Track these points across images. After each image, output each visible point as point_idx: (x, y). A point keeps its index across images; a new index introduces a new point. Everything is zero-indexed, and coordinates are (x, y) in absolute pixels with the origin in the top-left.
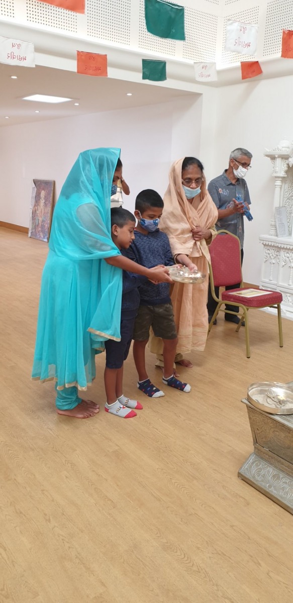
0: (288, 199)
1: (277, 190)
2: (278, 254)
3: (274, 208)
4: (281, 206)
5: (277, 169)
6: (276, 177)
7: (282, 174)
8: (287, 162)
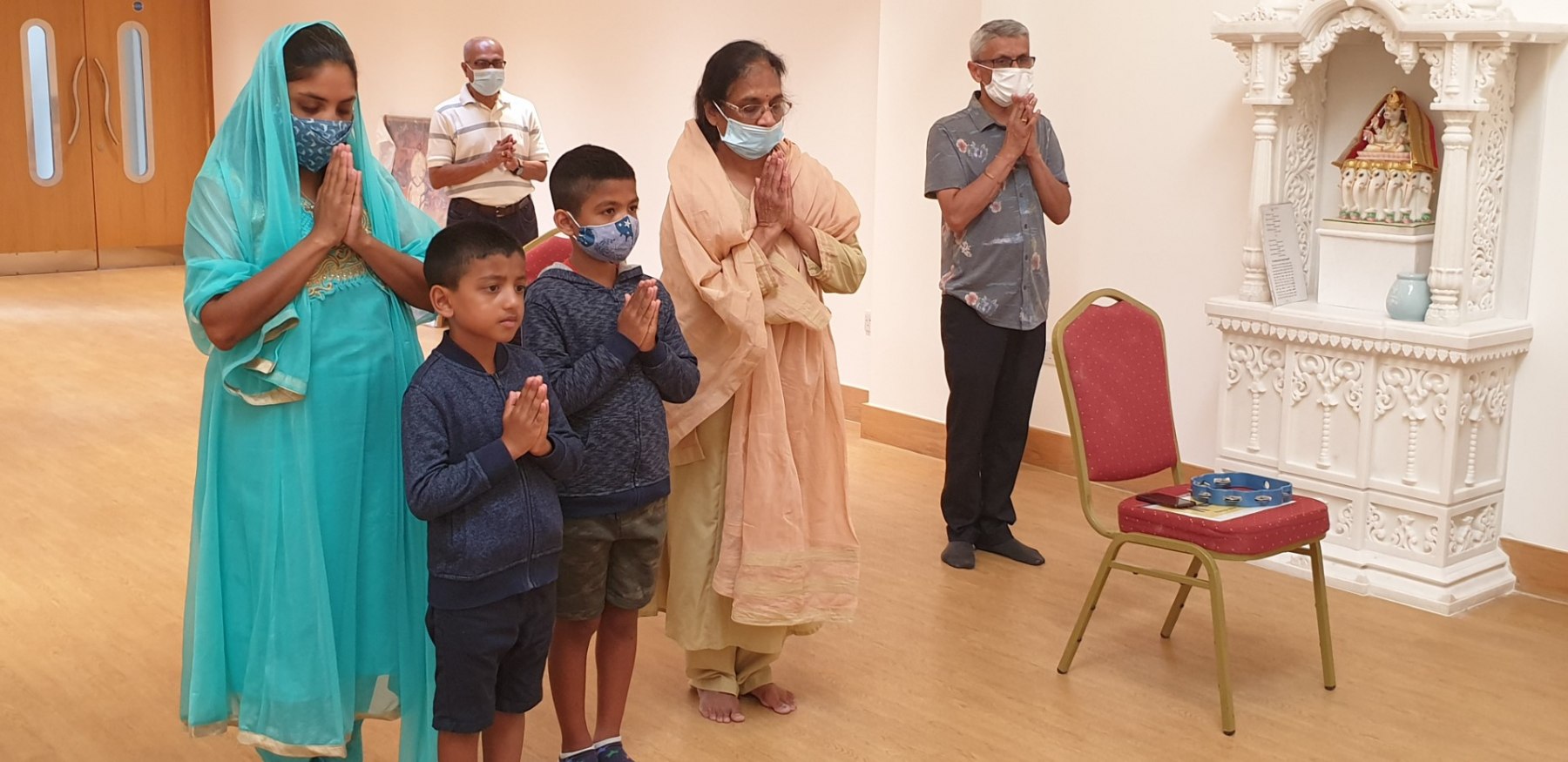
0: (1299, 176)
1: (1263, 150)
2: (1277, 363)
3: (1255, 212)
4: (1277, 200)
5: (1260, 79)
6: (1257, 107)
7: (1279, 96)
8: (1293, 58)
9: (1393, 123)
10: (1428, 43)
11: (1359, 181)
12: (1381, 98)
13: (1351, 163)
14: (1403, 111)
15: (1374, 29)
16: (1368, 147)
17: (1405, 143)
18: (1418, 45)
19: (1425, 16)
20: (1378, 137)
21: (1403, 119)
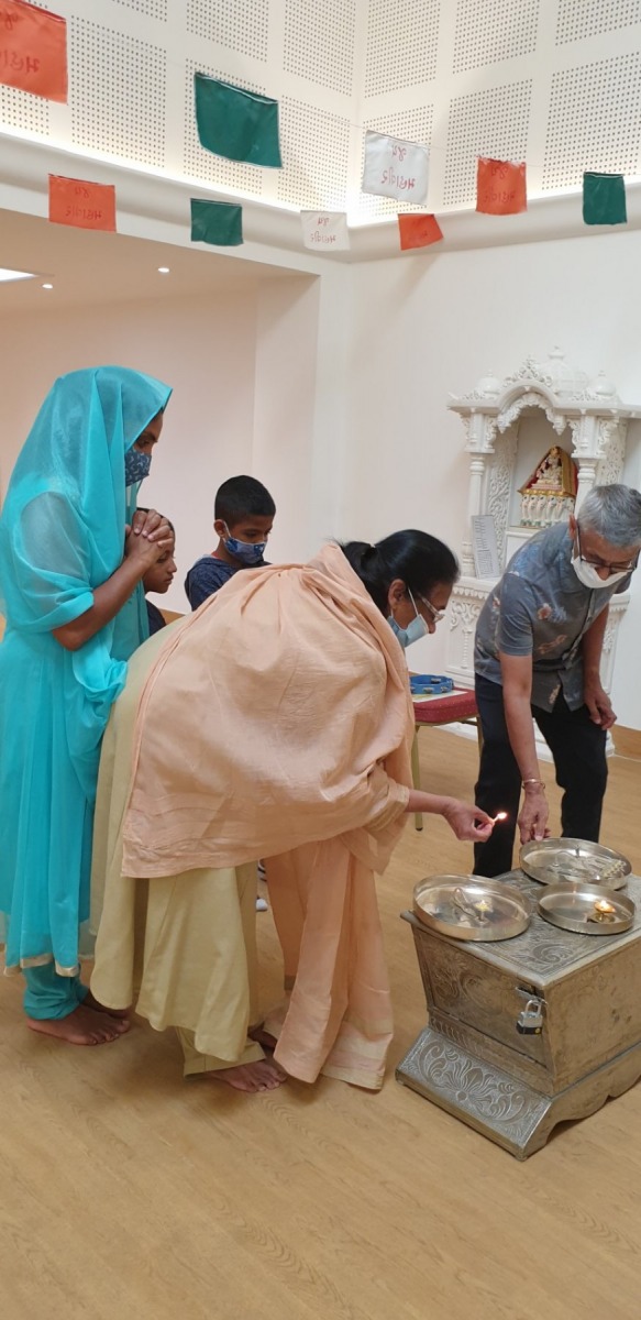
0: (498, 499)
1: (476, 479)
3: (469, 520)
4: (483, 514)
5: (475, 436)
6: (473, 454)
7: (485, 448)
8: (494, 424)
9: (554, 466)
10: (572, 415)
11: (532, 502)
12: (547, 452)
13: (528, 491)
14: (560, 460)
15: (542, 406)
16: (539, 481)
17: (559, 479)
18: (566, 417)
19: (570, 399)
20: (545, 475)
21: (560, 464)
